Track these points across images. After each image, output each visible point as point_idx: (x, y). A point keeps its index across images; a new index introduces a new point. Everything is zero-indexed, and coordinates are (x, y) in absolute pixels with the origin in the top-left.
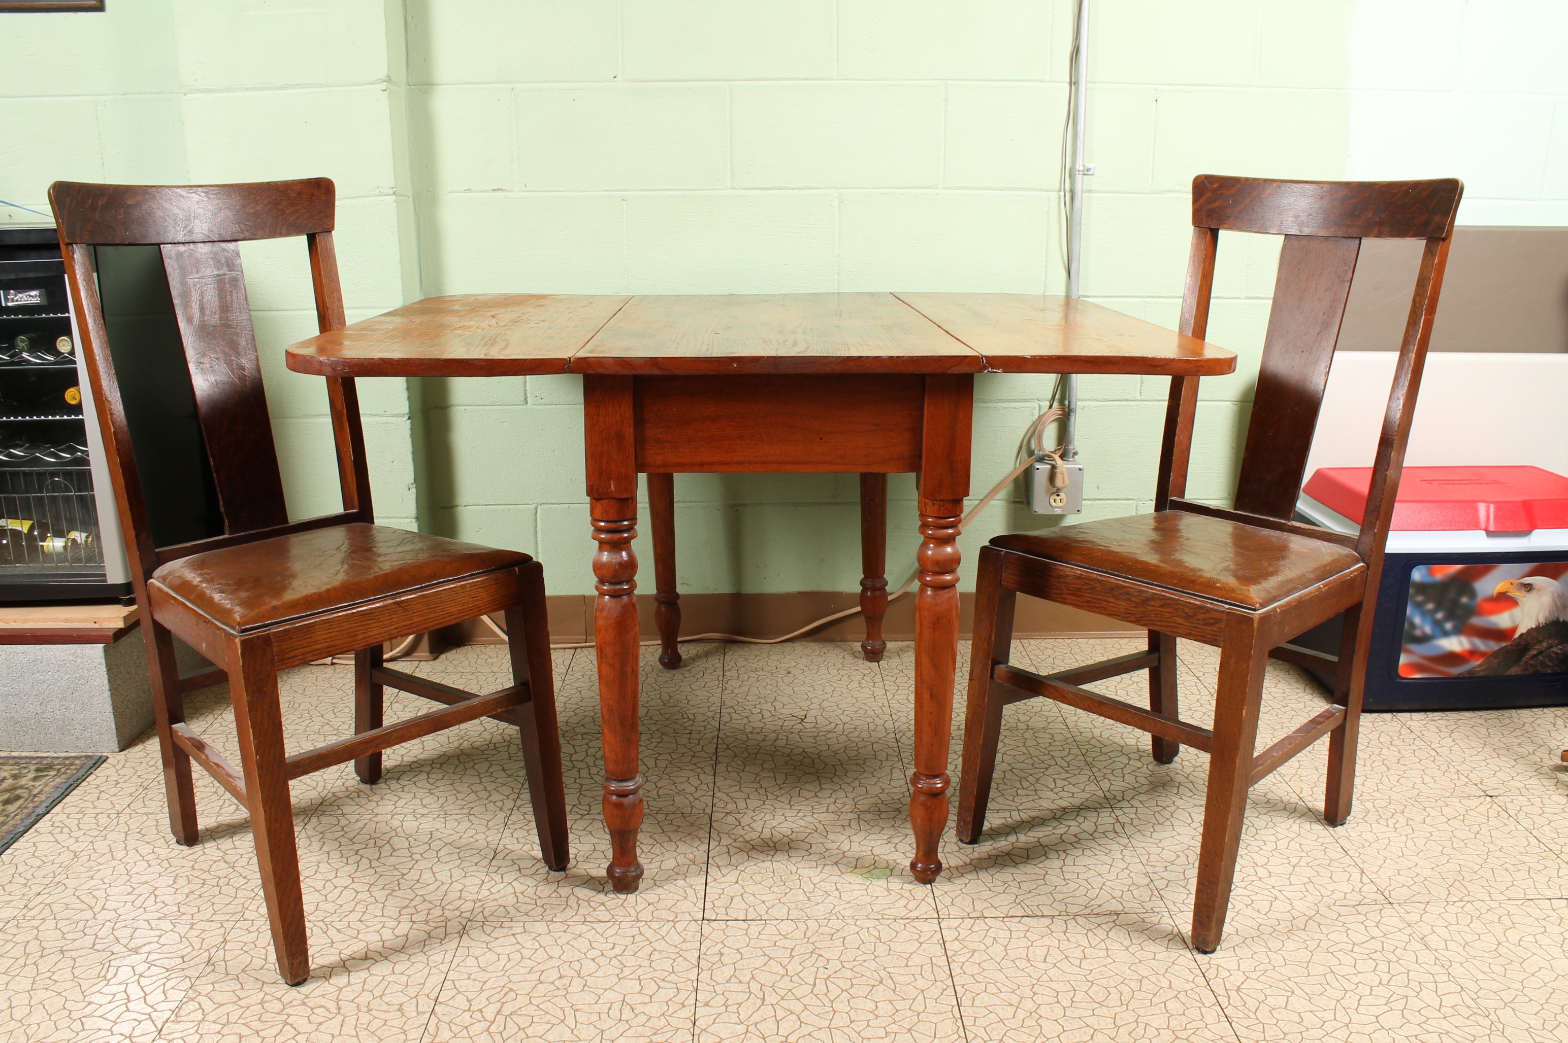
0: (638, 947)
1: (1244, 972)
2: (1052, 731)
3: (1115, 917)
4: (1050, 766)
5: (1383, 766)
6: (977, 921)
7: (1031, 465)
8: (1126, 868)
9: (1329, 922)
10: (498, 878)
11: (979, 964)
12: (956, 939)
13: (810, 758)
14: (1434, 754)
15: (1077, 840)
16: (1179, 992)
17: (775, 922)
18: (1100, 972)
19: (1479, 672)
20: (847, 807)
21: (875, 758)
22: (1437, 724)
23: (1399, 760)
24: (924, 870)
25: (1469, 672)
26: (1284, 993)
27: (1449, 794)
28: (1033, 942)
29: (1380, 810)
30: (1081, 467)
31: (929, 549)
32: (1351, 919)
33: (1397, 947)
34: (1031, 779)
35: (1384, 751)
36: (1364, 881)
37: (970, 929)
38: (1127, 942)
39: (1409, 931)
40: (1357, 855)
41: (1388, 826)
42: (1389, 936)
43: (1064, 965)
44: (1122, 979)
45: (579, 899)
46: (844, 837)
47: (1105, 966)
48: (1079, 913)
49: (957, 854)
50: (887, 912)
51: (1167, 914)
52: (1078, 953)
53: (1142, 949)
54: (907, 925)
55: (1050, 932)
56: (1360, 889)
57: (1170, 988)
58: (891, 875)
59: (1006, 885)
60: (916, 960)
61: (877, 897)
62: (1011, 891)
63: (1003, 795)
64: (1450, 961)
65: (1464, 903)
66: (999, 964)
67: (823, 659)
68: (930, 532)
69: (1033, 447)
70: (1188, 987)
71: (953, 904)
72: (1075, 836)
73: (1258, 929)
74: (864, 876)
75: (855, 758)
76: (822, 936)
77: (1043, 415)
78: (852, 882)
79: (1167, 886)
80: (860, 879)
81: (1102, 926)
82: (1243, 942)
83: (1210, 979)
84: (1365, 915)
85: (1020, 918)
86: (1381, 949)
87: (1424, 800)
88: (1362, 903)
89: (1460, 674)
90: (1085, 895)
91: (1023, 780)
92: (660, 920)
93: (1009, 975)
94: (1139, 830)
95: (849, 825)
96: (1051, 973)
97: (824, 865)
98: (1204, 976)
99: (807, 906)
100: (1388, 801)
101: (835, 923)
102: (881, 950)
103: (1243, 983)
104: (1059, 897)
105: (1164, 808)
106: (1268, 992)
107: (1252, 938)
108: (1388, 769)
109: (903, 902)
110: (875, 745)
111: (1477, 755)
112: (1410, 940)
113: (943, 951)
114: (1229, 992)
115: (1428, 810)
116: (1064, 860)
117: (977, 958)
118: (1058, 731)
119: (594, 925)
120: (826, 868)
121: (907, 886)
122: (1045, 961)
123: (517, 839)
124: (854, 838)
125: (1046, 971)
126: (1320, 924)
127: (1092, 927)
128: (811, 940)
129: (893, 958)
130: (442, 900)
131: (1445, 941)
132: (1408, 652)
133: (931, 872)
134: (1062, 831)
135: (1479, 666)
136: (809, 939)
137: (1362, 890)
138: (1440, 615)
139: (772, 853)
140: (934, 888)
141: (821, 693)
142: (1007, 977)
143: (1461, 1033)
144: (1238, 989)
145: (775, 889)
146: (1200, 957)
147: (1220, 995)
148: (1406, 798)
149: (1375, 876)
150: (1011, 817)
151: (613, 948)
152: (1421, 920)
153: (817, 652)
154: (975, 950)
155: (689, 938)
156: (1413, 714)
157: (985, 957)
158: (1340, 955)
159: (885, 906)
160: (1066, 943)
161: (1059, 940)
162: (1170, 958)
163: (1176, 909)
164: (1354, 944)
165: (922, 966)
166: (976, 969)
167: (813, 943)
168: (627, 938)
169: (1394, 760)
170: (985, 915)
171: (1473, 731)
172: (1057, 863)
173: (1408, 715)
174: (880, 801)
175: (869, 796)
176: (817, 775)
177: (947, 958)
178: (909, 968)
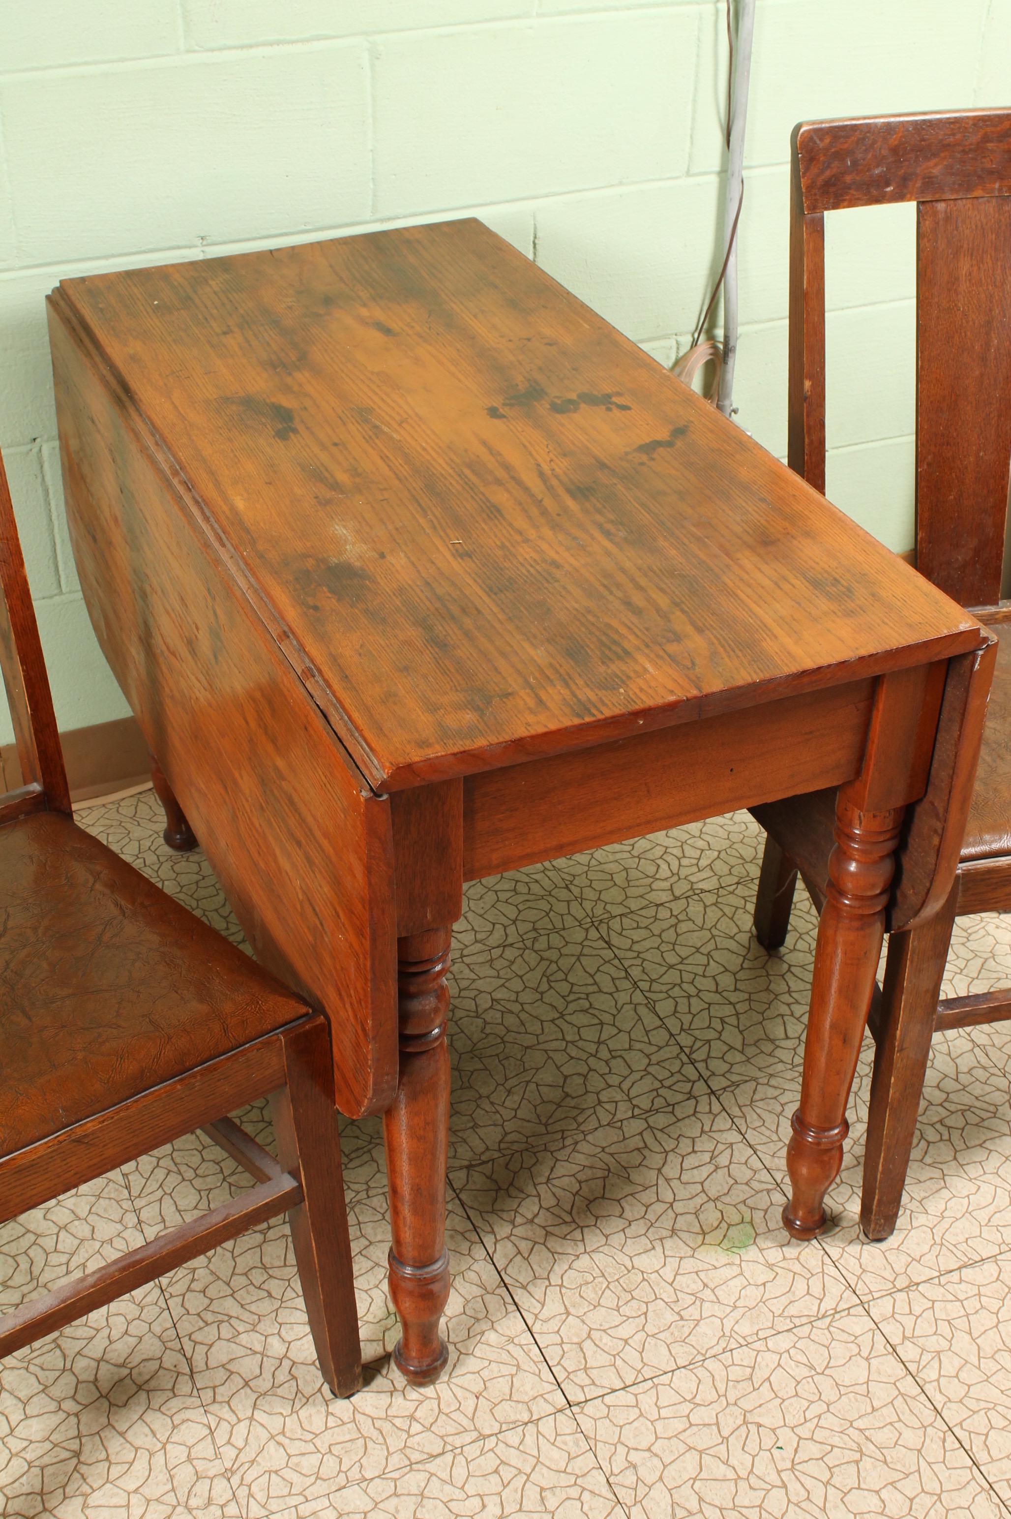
0: (516, 1491)
6: (911, 1294)
10: (225, 1413)
11: (957, 1376)
12: (904, 1337)
17: (665, 1379)
20: (621, 1108)
21: (600, 991)
28: (997, 1314)
37: (910, 1312)
45: (373, 1419)
46: (653, 1174)
50: (792, 1310)
58: (757, 1233)
60: (880, 1393)
61: (764, 1285)
66: (979, 1369)
71: (864, 1270)
74: (723, 1246)
76: (739, 1386)
78: (717, 1265)
80: (722, 1255)
85: (958, 1273)
92: (514, 1425)
95: (647, 1146)
97: (661, 1240)
99: (686, 1331)
101: (742, 1356)
102: (827, 1387)
104: (983, 1216)
113: (903, 1366)
117: (948, 1366)
119: (428, 1466)
120: (666, 1245)
121: (791, 1252)
123: (198, 1315)
124: (669, 1172)
128: (731, 1399)
129: (850, 1400)
130: (173, 1490)
136: (726, 1397)
139: (577, 1234)
140: (824, 1245)
142: (1002, 1392)
145: (625, 1310)
151: (484, 1506)
154: (937, 1352)
155: (574, 1451)
157: (956, 1360)
159: (784, 1300)
165: (892, 1403)
166: (958, 1388)
167: (735, 1404)
168: (490, 1477)
170: (916, 1280)
174: (657, 1084)
175: (636, 1076)
176: (540, 1047)
177: (913, 1377)
178: (879, 1412)
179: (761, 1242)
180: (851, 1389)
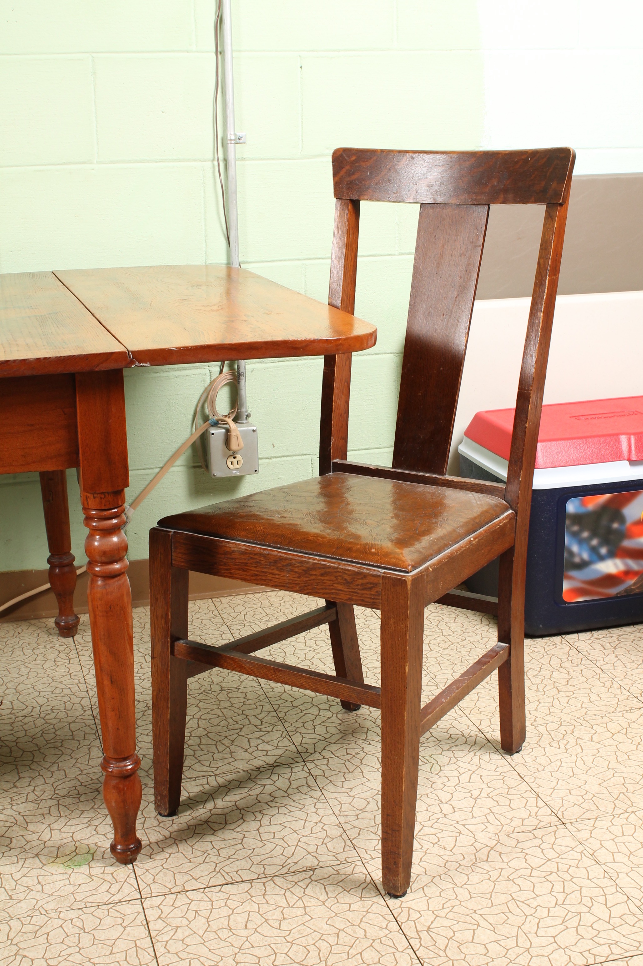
1: (433, 912)
2: (245, 690)
3: (311, 873)
4: (244, 726)
5: (555, 689)
6: (179, 896)
7: (207, 430)
8: (320, 821)
9: (509, 850)
11: (183, 940)
12: (159, 917)
13: (7, 746)
14: (599, 671)
15: (272, 798)
16: (374, 941)
18: (299, 931)
19: (634, 589)
20: (46, 794)
21: (73, 739)
22: (601, 642)
23: (568, 681)
24: (124, 851)
25: (626, 590)
26: (470, 926)
27: (613, 709)
28: (233, 910)
29: (553, 733)
30: (254, 428)
31: (96, 541)
32: (528, 844)
33: (570, 866)
34: (226, 742)
35: (555, 674)
36: (539, 805)
37: (172, 905)
38: (323, 897)
39: (580, 848)
40: (533, 780)
41: (559, 748)
42: (563, 856)
43: (265, 929)
44: (320, 935)
46: (44, 826)
47: (303, 924)
48: (277, 874)
49: (157, 829)
50: (90, 899)
51: (360, 863)
52: (277, 915)
53: (338, 902)
54: (111, 910)
55: (250, 897)
56: (536, 813)
57: (366, 937)
58: (93, 859)
59: (206, 854)
60: (121, 945)
61: (80, 885)
62: (211, 860)
63: (199, 761)
64: (617, 873)
65: (628, 814)
66: (201, 937)
67: (18, 640)
68: (94, 524)
69: (207, 412)
70: (382, 934)
71: (155, 882)
72: (270, 794)
73: (445, 867)
74: (66, 864)
75: (52, 741)
76: (25, 935)
77: (214, 380)
78: (54, 873)
79: (359, 835)
80: (61, 869)
81: (299, 883)
82: (432, 881)
83: (402, 923)
84: (542, 839)
85: (220, 887)
86: (556, 870)
87: (591, 718)
88: (538, 827)
89: (618, 594)
90: (282, 854)
91: (219, 743)
93: (212, 948)
94: (331, 781)
95: (49, 813)
96: (252, 939)
97: (25, 859)
98: (397, 921)
100: (559, 723)
101: (38, 920)
102: (86, 940)
103: (432, 922)
104: (257, 859)
105: (354, 756)
106: (456, 928)
107: (440, 876)
108: (559, 691)
109: (106, 886)
110: (72, 725)
111: (637, 668)
112: (582, 857)
113: (147, 932)
114: (420, 933)
115: (595, 727)
116: (260, 821)
117: (180, 934)
118: (250, 689)
120: (27, 862)
121: (109, 869)
122: (246, 928)
124: (55, 826)
125: (247, 937)
126: (501, 853)
127: (289, 886)
128: (15, 942)
129: (98, 947)
131: (613, 853)
132: (570, 578)
133: (131, 852)
134: (257, 791)
135: (634, 584)
136: (12, 940)
137: (538, 814)
138: (595, 542)
140: (135, 867)
141: (17, 676)
142: (210, 950)
143: (628, 941)
144: (429, 929)
146: (392, 902)
147: (412, 938)
148: (576, 718)
149: (549, 798)
150: (208, 784)
152: (591, 837)
153: (11, 633)
154: (178, 927)
156: (580, 634)
157: (188, 932)
158: (519, 881)
159: (88, 894)
160: (266, 906)
161: (258, 904)
162: (364, 907)
163: (368, 857)
164: (532, 868)
165: (126, 951)
166: (180, 946)
167: (16, 944)
169: (564, 682)
170: (186, 889)
171: (633, 645)
172: (254, 825)
173: (575, 636)
174: (79, 784)
175: (68, 779)
176: (15, 763)
177: (151, 938)
178: (114, 955)
179: (92, 864)
180: (103, 942)
